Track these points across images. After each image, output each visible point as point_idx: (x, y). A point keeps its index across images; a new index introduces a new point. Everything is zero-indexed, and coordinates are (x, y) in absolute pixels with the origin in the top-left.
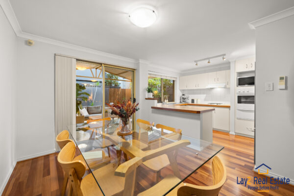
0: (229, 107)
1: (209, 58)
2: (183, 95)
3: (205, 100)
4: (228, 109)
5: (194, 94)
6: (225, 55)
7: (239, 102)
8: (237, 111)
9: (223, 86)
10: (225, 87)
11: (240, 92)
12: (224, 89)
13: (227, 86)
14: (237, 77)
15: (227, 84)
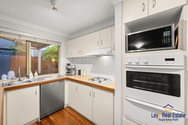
2: (68, 65)
8: (125, 100)
13: (113, 53)
14: (126, 33)
15: (113, 50)
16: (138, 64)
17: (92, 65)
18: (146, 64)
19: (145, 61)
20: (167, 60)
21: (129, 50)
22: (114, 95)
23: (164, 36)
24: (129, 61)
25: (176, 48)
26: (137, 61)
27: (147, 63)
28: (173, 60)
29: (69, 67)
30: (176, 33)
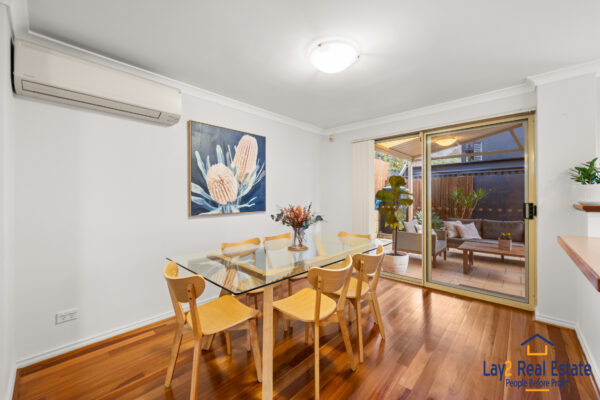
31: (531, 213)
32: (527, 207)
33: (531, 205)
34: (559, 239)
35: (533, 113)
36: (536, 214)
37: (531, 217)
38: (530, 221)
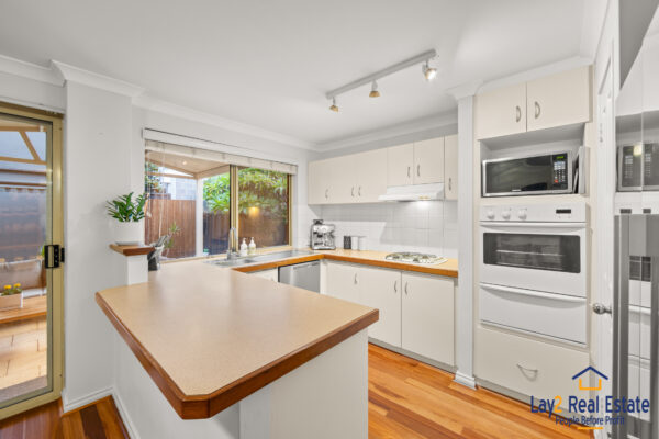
0: (453, 275)
1: (372, 77)
2: (318, 223)
3: (384, 240)
4: (449, 283)
5: (351, 219)
6: (431, 53)
7: (491, 257)
8: (481, 291)
9: (434, 195)
10: (441, 198)
11: (491, 218)
12: (438, 205)
13: (449, 195)
14: (482, 159)
15: (447, 189)
16: (507, 219)
17: (384, 224)
18: (523, 219)
19: (521, 213)
20: (559, 211)
21: (488, 191)
22: (456, 284)
23: (556, 169)
24: (490, 213)
25: (576, 192)
26: (506, 213)
27: (525, 217)
28: (568, 211)
29: (323, 229)
30: (576, 166)
31: (56, 259)
32: (50, 250)
33: (56, 247)
34: (97, 294)
35: (60, 116)
36: (63, 260)
37: (56, 265)
38: (56, 271)
